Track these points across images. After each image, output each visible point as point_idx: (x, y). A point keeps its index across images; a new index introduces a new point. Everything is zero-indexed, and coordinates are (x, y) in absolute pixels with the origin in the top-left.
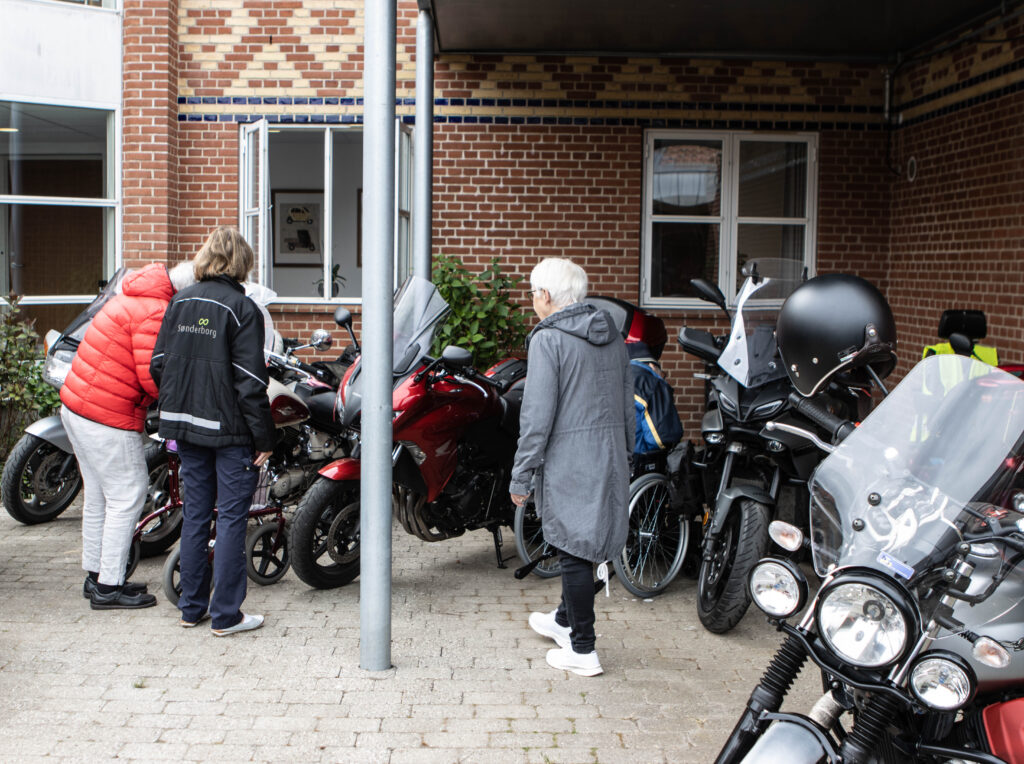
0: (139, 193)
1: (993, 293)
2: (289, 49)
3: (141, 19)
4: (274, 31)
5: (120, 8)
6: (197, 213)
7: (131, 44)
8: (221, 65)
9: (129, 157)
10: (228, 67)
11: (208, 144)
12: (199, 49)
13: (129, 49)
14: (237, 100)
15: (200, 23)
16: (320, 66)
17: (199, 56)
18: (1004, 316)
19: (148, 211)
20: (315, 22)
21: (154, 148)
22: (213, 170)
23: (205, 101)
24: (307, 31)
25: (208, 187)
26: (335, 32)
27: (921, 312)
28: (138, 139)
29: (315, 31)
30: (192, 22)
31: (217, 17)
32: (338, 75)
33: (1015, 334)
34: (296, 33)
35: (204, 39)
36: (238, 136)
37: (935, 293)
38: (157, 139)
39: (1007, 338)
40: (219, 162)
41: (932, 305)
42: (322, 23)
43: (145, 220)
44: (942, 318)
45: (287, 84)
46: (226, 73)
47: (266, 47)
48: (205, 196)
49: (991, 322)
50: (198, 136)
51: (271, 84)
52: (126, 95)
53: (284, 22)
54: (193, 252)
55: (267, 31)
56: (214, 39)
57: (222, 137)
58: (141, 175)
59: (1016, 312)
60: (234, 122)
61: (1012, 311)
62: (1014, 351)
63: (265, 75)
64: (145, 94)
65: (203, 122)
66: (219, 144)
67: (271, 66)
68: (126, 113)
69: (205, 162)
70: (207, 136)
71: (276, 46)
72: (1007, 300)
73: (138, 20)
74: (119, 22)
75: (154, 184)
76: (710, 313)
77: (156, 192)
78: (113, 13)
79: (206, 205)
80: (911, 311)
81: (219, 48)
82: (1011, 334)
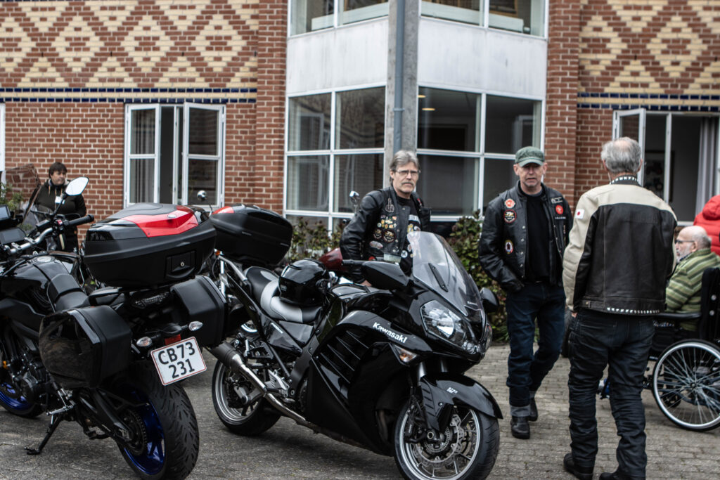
0: (557, 153)
2: (647, 63)
3: (561, 44)
4: (638, 52)
5: (546, 36)
6: (585, 166)
7: (555, 60)
8: (603, 73)
9: (549, 130)
10: (607, 74)
11: (593, 123)
12: (589, 62)
13: (552, 63)
14: (614, 95)
15: (590, 46)
16: (667, 74)
17: (589, 67)
19: (562, 164)
20: (664, 46)
21: (567, 125)
22: (596, 139)
23: (593, 96)
24: (659, 52)
25: (592, 150)
26: (677, 53)
28: (557, 119)
29: (664, 52)
30: (585, 46)
31: (601, 42)
32: (678, 80)
34: (652, 53)
35: (593, 56)
36: (611, 118)
38: (570, 119)
40: (600, 134)
42: (669, 47)
43: (560, 170)
45: (645, 85)
46: (607, 77)
47: (633, 62)
48: (590, 155)
50: (587, 117)
51: (635, 85)
52: (548, 91)
53: (644, 46)
54: (582, 190)
55: (633, 52)
56: (600, 56)
57: (602, 118)
58: (559, 141)
60: (610, 109)
63: (631, 79)
64: (562, 91)
65: (590, 108)
66: (600, 123)
67: (635, 74)
68: (548, 102)
69: (591, 134)
70: (592, 117)
71: (639, 62)
73: (559, 45)
74: (545, 45)
75: (567, 147)
77: (568, 153)
78: (542, 40)
79: (591, 161)
81: (602, 62)
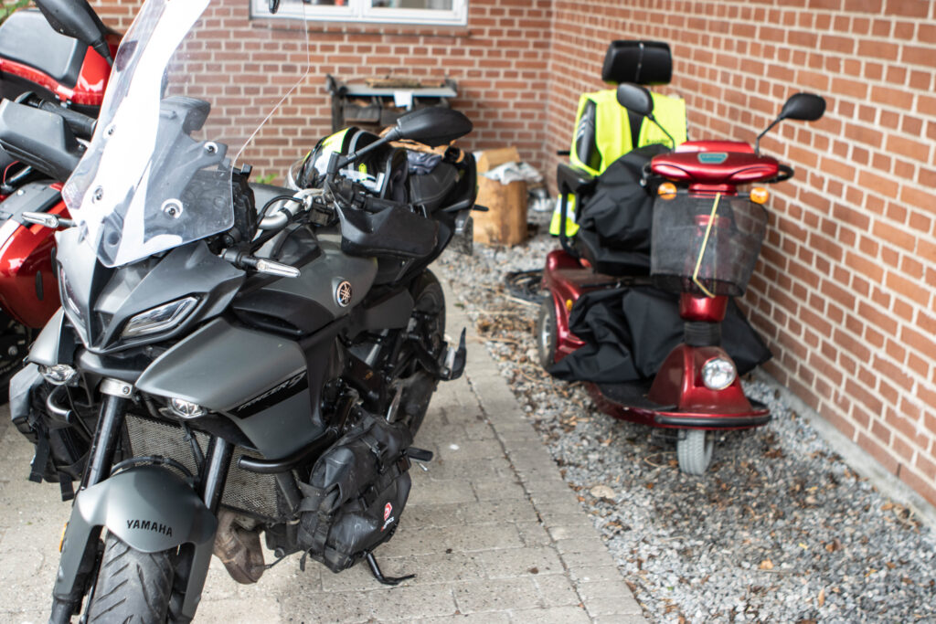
1: (681, 14)
18: (693, 47)
27: (590, 32)
33: (707, 73)
37: (607, 9)
39: (696, 78)
41: (603, 22)
44: (609, 52)
49: (676, 53)
59: (711, 42)
61: (705, 41)
62: (705, 97)
72: (700, 24)
76: (339, 26)
80: (578, 30)
82: (702, 73)
